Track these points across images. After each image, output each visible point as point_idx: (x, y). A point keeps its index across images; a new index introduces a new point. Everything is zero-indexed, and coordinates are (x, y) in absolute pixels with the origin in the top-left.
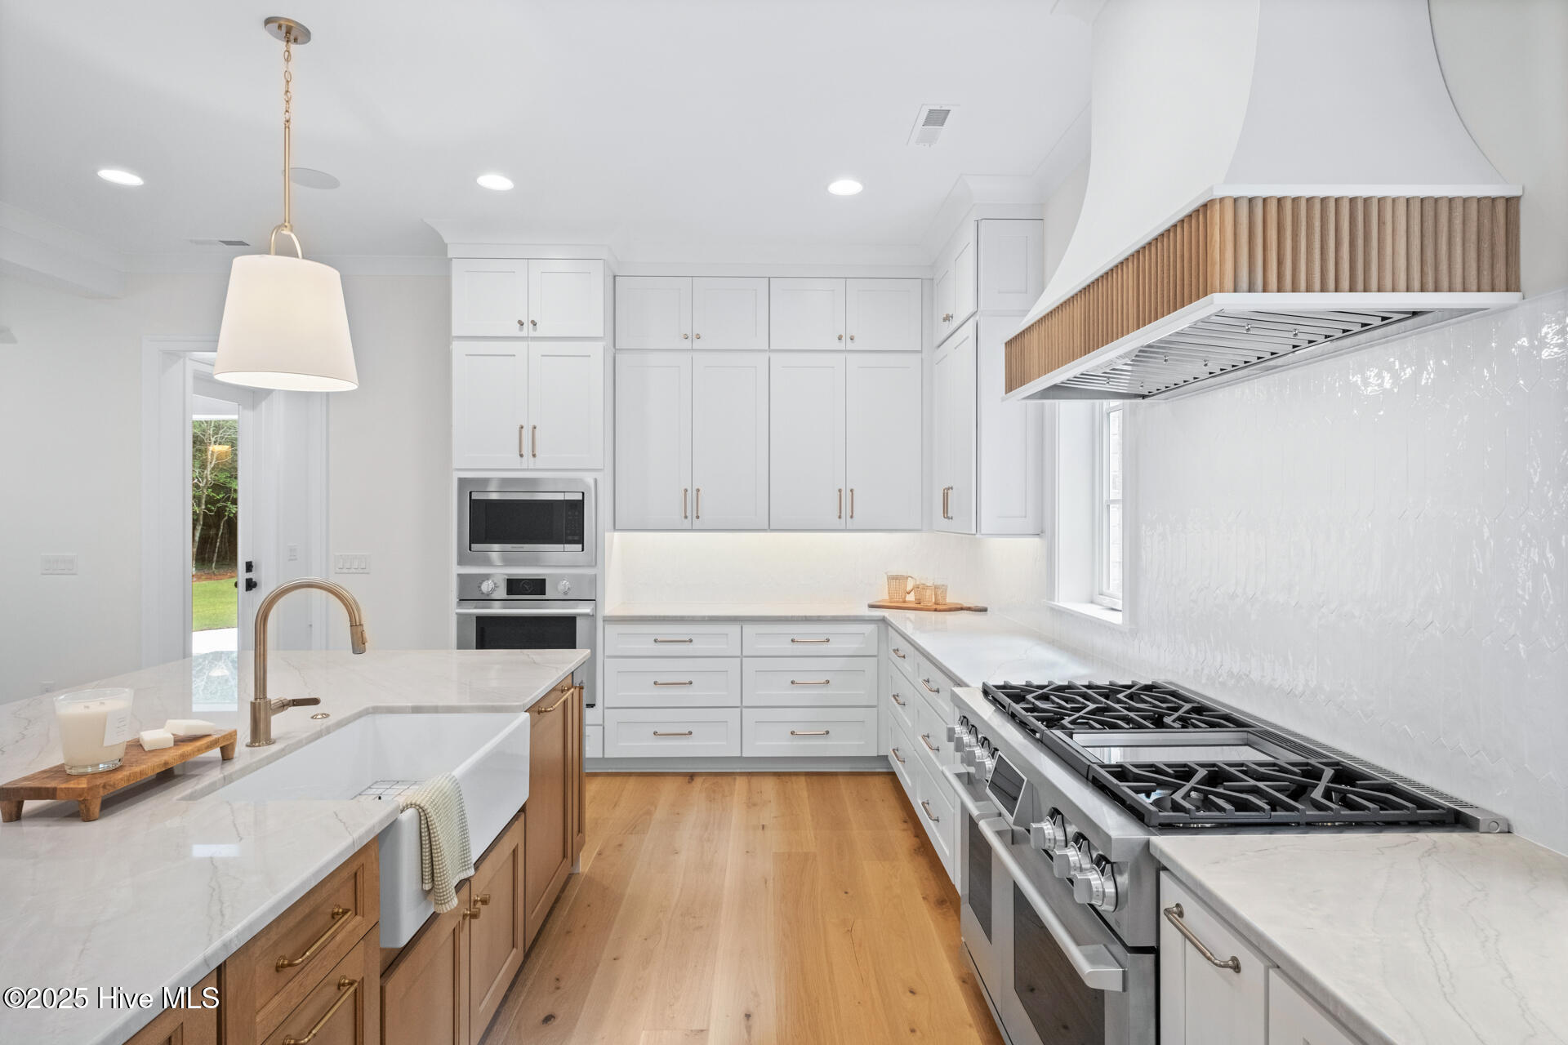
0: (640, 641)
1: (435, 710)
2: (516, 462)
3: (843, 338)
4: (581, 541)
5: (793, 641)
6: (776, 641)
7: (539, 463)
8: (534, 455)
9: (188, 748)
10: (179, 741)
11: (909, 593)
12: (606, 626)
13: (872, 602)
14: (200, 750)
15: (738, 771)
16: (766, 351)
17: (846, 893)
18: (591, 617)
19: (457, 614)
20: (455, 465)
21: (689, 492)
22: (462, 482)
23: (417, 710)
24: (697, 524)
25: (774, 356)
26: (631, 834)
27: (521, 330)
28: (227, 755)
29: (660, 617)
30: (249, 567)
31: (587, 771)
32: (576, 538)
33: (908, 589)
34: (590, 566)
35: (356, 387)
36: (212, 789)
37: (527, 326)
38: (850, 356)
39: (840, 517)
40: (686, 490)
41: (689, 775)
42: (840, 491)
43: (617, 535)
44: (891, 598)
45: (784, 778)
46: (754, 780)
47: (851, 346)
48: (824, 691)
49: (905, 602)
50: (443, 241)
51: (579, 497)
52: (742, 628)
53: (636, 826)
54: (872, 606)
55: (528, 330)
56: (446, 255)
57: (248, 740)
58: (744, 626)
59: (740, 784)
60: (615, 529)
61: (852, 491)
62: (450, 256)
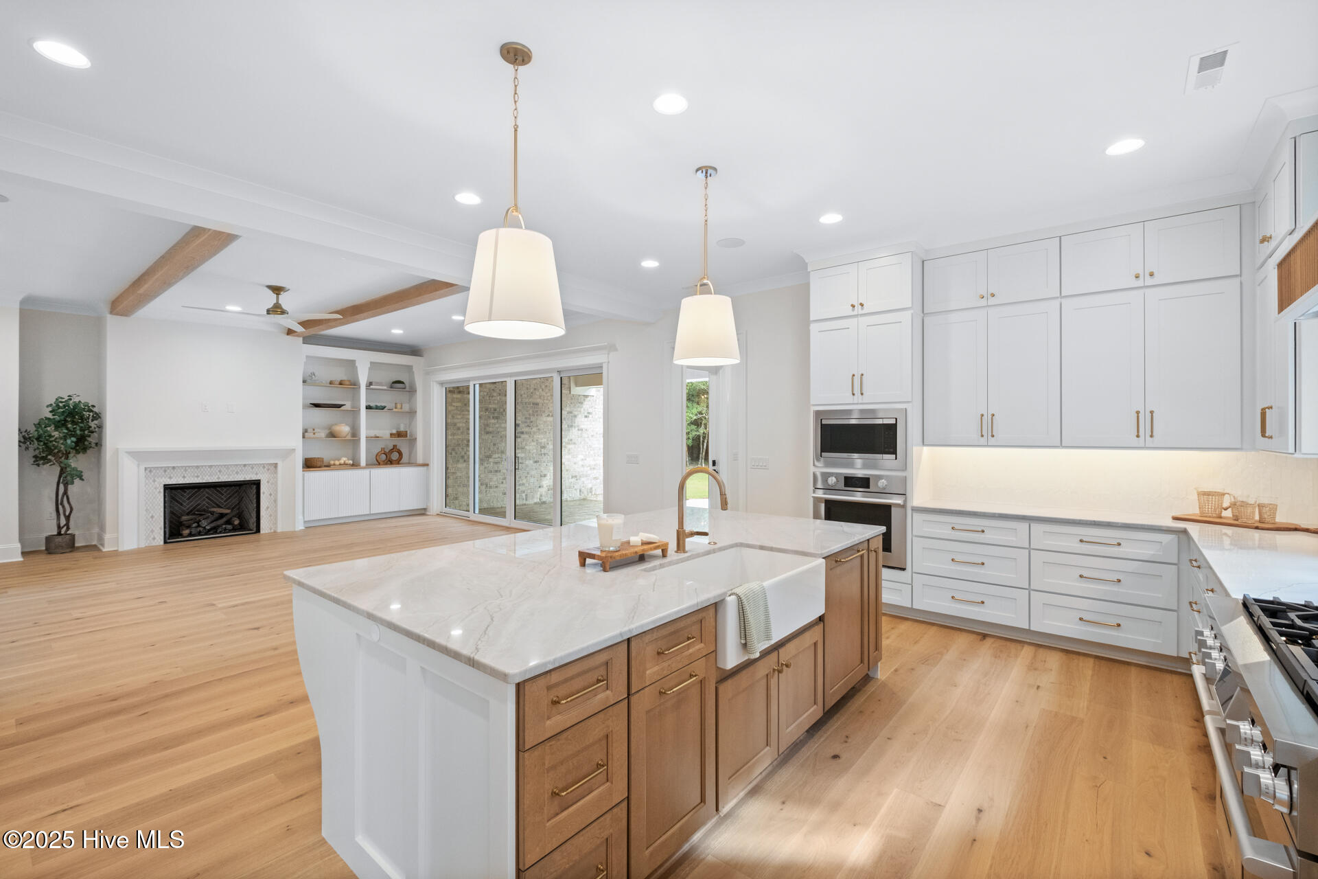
0: (941, 527)
1: (771, 549)
2: (850, 399)
3: (1142, 277)
4: (895, 452)
5: (1081, 541)
6: (1067, 540)
7: (866, 399)
8: (862, 394)
9: (646, 547)
10: (644, 543)
11: (1226, 509)
12: (914, 514)
13: (1178, 514)
14: (651, 549)
15: (1028, 641)
16: (1058, 297)
17: (1105, 758)
18: (904, 506)
19: (813, 497)
20: (812, 403)
21: (985, 416)
22: (817, 413)
23: (762, 548)
24: (992, 441)
25: (1063, 301)
26: (923, 664)
27: (853, 310)
28: (664, 555)
29: (956, 510)
30: (714, 463)
31: (884, 612)
32: (892, 450)
33: (1225, 505)
34: (903, 470)
35: (739, 362)
36: (654, 569)
37: (858, 307)
38: (1148, 291)
39: (1138, 436)
40: (982, 415)
41: (983, 633)
42: (1138, 413)
43: (925, 449)
44: (1201, 513)
45: (1071, 656)
46: (1041, 651)
47: (1149, 281)
48: (1115, 588)
49: (1221, 517)
50: (804, 261)
51: (893, 421)
52: (1030, 525)
53: (928, 660)
54: (1176, 518)
55: (858, 310)
56: (807, 269)
57: (676, 549)
58: (1031, 524)
59: (1027, 652)
60: (923, 444)
61: (1152, 412)
62: (809, 270)
